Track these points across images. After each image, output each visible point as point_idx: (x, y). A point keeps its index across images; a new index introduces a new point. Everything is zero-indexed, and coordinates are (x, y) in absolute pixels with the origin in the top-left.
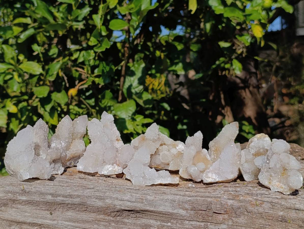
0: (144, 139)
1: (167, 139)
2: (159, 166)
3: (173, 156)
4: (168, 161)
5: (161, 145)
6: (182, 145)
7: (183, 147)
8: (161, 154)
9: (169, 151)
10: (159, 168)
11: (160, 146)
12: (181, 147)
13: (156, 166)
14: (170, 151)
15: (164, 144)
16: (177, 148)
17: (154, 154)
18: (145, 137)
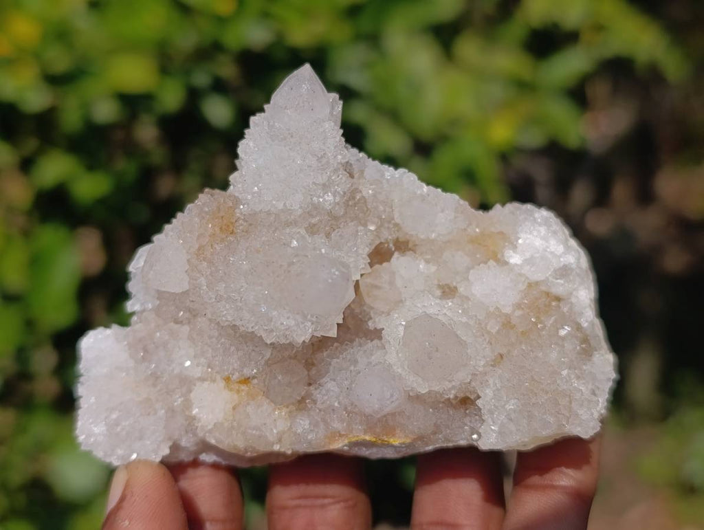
0: (228, 227)
1: (423, 198)
2: (391, 431)
3: (493, 327)
4: (462, 376)
5: (380, 255)
6: (543, 230)
7: (553, 242)
8: (394, 326)
9: (448, 291)
10: (396, 442)
11: (371, 265)
12: (538, 243)
13: (369, 429)
14: (461, 290)
15: (403, 246)
16: (515, 259)
17: (333, 333)
18: (237, 201)
